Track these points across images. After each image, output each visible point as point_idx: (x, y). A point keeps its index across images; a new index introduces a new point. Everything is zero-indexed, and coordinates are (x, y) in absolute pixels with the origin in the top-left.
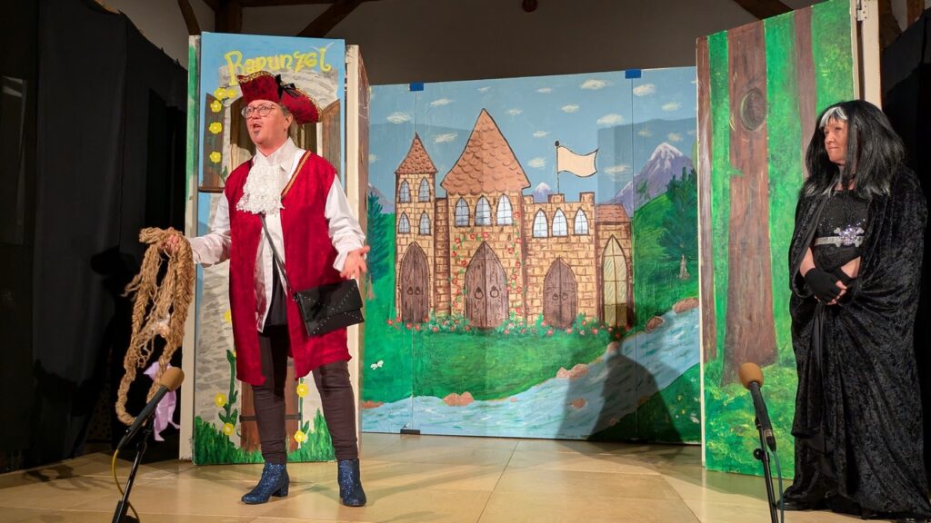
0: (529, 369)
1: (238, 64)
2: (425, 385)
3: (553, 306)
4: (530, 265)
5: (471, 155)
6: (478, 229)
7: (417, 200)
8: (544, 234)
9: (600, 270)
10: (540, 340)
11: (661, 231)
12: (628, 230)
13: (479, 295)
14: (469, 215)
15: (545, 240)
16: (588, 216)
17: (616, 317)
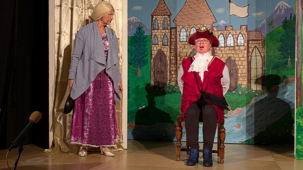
5: (188, 7)
7: (162, 29)
8: (223, 45)
9: (249, 63)
11: (279, 44)
12: (263, 44)
14: (187, 36)
15: (224, 48)
16: (244, 37)
17: (256, 85)
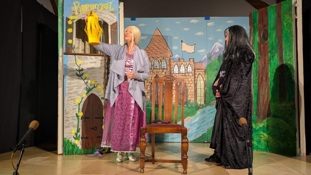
3: (180, 97)
5: (152, 44)
6: (155, 70)
9: (196, 85)
12: (205, 71)
14: (152, 65)
16: (192, 67)
17: (200, 101)
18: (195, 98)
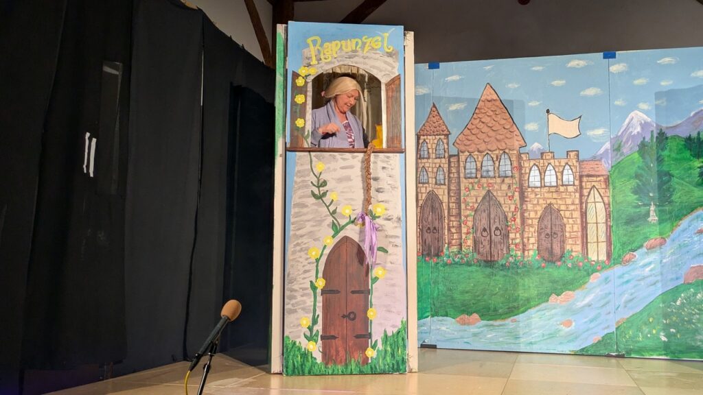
0: (526, 295)
1: (318, 47)
2: (441, 307)
3: (546, 244)
4: (526, 210)
5: (478, 120)
6: (484, 180)
7: (434, 157)
8: (538, 184)
9: (584, 214)
10: (536, 271)
11: (634, 182)
12: (607, 181)
13: (485, 234)
14: (476, 169)
15: (539, 190)
16: (574, 170)
17: (597, 253)
18: (583, 246)
